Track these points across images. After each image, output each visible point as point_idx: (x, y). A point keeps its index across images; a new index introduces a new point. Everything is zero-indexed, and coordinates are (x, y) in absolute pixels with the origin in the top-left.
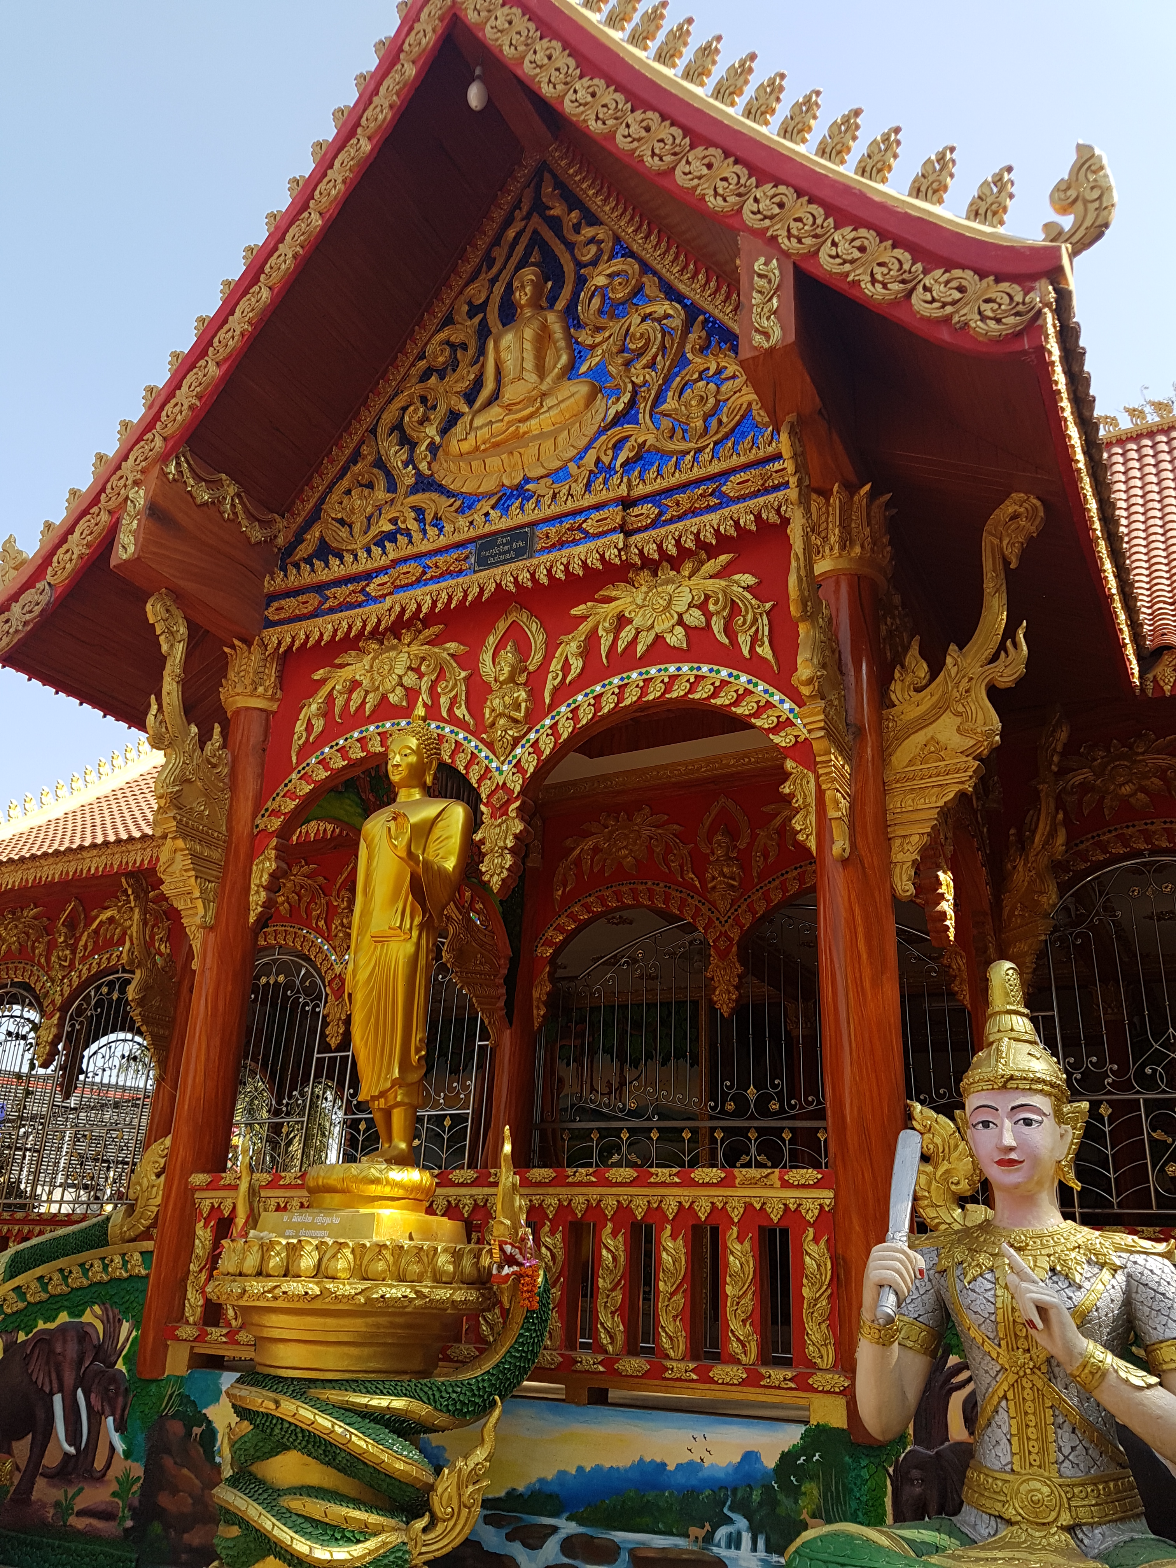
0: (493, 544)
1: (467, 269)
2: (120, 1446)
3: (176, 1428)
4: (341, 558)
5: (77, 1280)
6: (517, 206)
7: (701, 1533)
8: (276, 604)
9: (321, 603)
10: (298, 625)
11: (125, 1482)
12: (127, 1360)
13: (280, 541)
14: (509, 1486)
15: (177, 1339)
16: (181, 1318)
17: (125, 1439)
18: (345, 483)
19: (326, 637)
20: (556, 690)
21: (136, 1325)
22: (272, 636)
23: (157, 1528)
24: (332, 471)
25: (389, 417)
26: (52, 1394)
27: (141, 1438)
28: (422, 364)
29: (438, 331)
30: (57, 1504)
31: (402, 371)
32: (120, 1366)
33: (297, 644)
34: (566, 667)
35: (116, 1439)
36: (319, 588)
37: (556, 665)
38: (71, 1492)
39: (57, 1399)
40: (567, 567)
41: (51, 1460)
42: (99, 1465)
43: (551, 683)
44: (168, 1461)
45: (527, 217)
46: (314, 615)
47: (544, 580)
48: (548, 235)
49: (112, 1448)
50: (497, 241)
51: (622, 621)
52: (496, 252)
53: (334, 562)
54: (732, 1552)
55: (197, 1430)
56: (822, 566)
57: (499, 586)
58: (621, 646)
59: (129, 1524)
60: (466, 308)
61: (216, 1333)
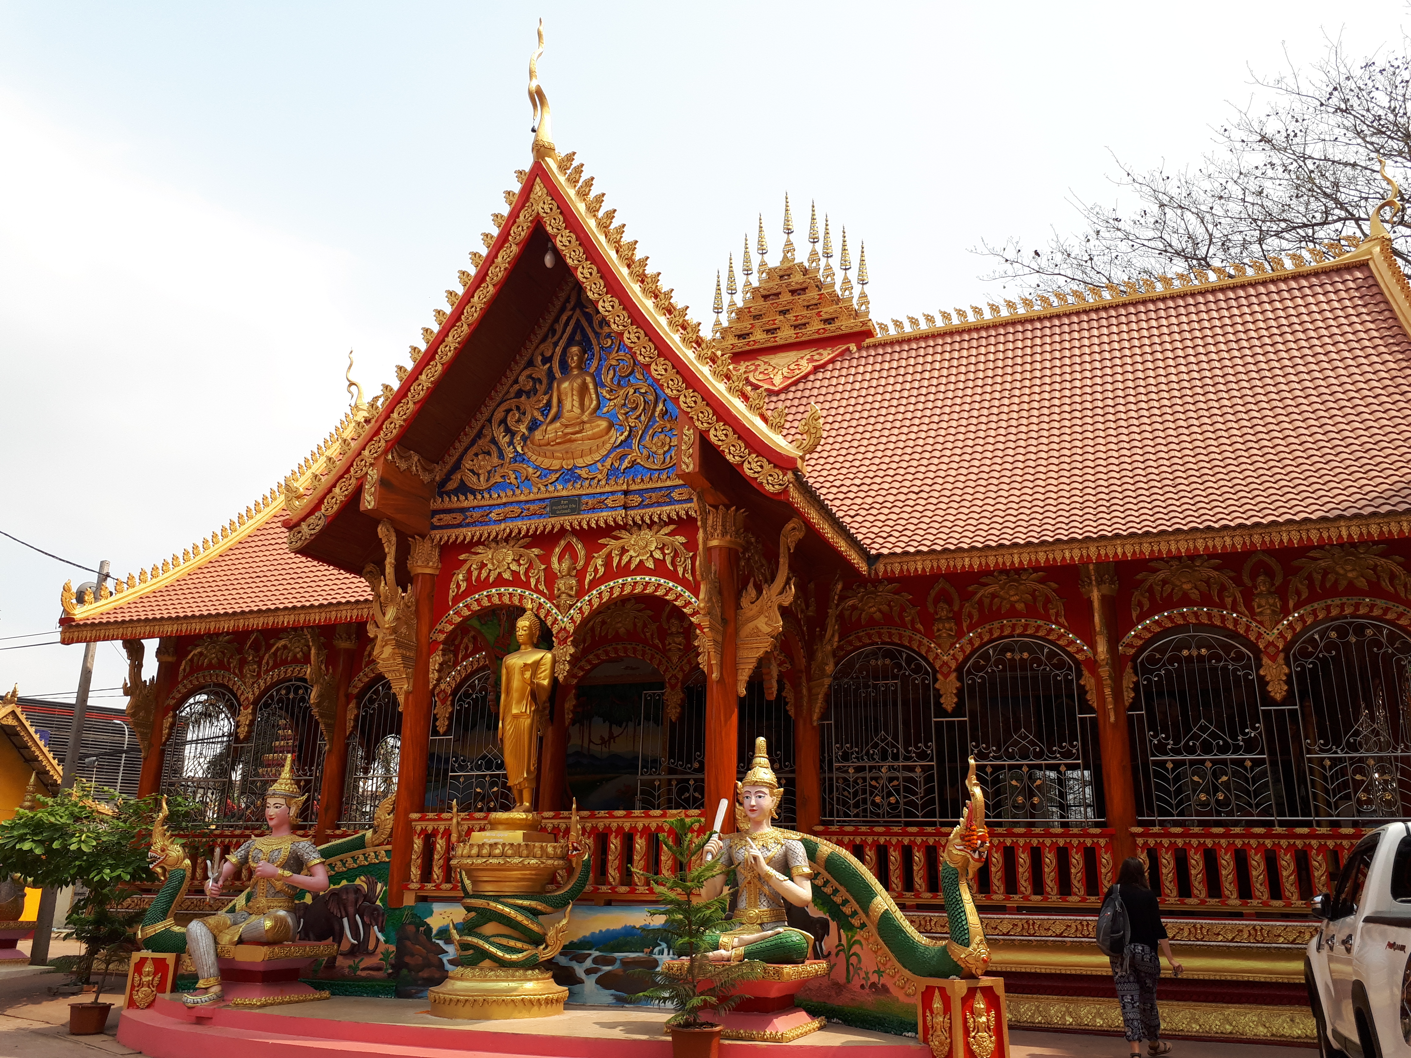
0: (558, 503)
1: (541, 333)
2: (382, 938)
3: (411, 929)
4: (475, 496)
5: (351, 864)
6: (567, 300)
7: (648, 950)
8: (438, 516)
9: (464, 520)
10: (452, 530)
11: (386, 954)
12: (381, 900)
13: (437, 478)
14: (570, 940)
15: (409, 889)
16: (408, 879)
17: (384, 935)
18: (474, 449)
19: (468, 540)
20: (591, 581)
21: (385, 885)
22: (437, 534)
23: (404, 972)
24: (466, 441)
25: (499, 415)
26: (342, 918)
27: (393, 934)
28: (516, 387)
29: (525, 368)
30: (350, 967)
31: (505, 388)
32: (378, 903)
33: (451, 541)
34: (596, 570)
35: (380, 936)
36: (463, 510)
37: (591, 569)
38: (357, 961)
39: (345, 921)
40: (597, 521)
41: (345, 947)
42: (371, 947)
43: (588, 578)
44: (408, 943)
45: (573, 309)
46: (459, 526)
47: (585, 527)
48: (585, 324)
49: (378, 940)
50: (557, 320)
51: (624, 551)
52: (557, 326)
53: (471, 497)
54: (660, 956)
55: (422, 929)
56: (715, 543)
57: (562, 526)
58: (623, 563)
59: (390, 971)
60: (540, 358)
61: (429, 886)
